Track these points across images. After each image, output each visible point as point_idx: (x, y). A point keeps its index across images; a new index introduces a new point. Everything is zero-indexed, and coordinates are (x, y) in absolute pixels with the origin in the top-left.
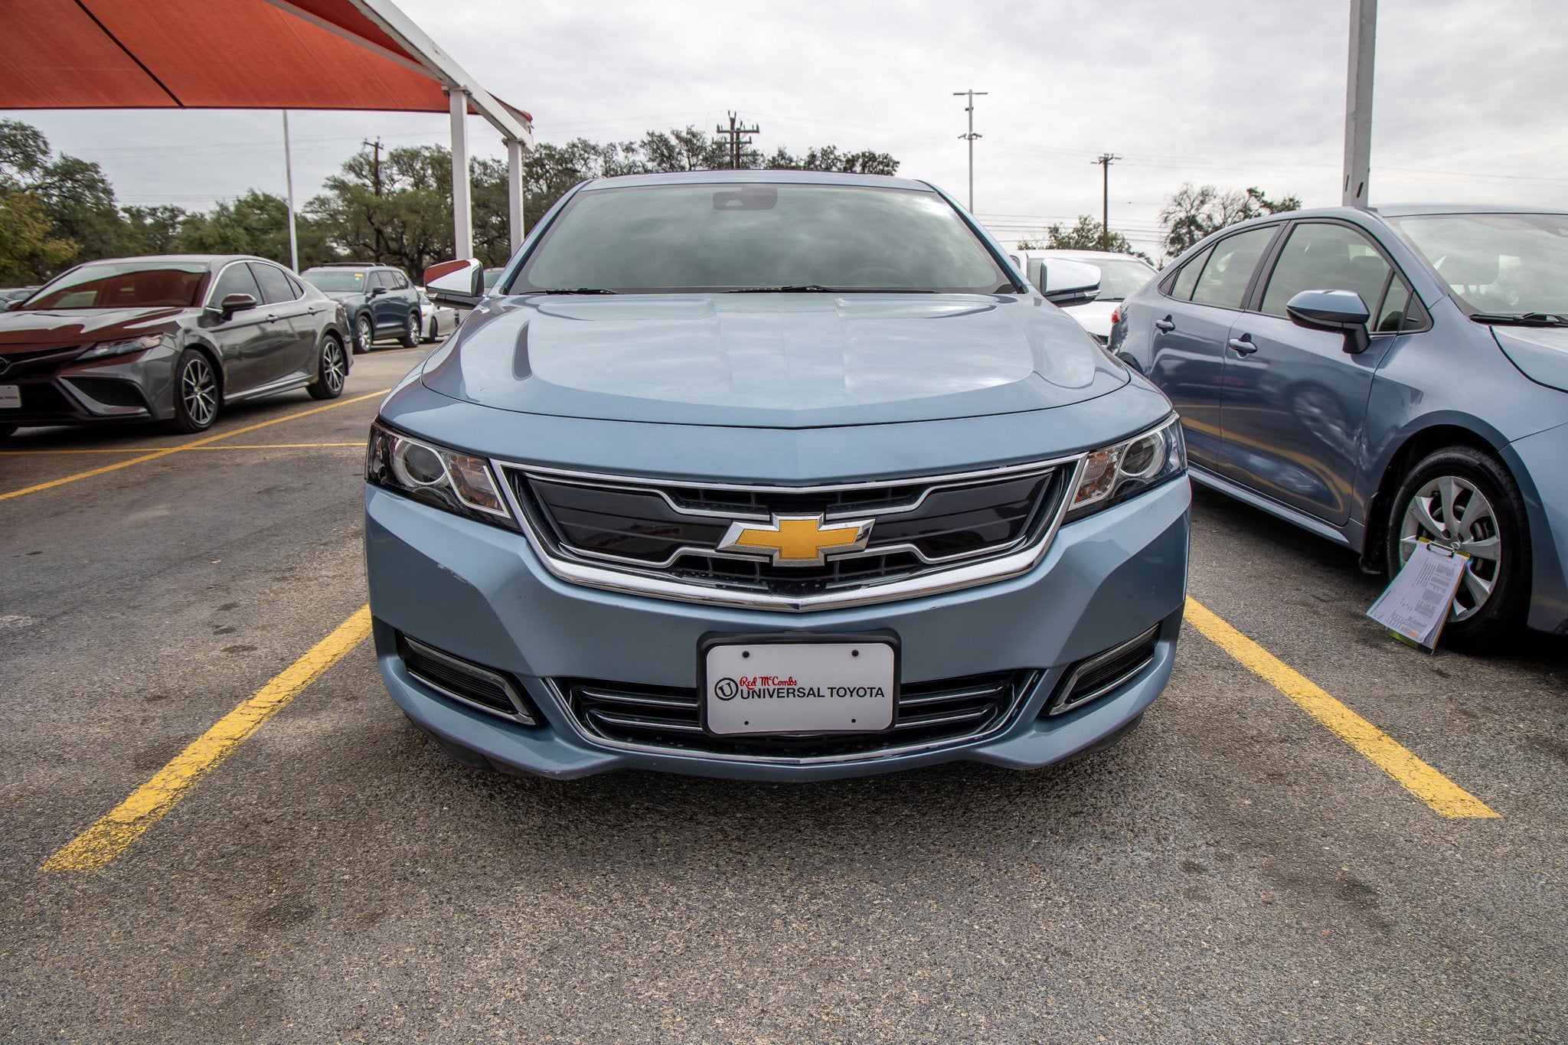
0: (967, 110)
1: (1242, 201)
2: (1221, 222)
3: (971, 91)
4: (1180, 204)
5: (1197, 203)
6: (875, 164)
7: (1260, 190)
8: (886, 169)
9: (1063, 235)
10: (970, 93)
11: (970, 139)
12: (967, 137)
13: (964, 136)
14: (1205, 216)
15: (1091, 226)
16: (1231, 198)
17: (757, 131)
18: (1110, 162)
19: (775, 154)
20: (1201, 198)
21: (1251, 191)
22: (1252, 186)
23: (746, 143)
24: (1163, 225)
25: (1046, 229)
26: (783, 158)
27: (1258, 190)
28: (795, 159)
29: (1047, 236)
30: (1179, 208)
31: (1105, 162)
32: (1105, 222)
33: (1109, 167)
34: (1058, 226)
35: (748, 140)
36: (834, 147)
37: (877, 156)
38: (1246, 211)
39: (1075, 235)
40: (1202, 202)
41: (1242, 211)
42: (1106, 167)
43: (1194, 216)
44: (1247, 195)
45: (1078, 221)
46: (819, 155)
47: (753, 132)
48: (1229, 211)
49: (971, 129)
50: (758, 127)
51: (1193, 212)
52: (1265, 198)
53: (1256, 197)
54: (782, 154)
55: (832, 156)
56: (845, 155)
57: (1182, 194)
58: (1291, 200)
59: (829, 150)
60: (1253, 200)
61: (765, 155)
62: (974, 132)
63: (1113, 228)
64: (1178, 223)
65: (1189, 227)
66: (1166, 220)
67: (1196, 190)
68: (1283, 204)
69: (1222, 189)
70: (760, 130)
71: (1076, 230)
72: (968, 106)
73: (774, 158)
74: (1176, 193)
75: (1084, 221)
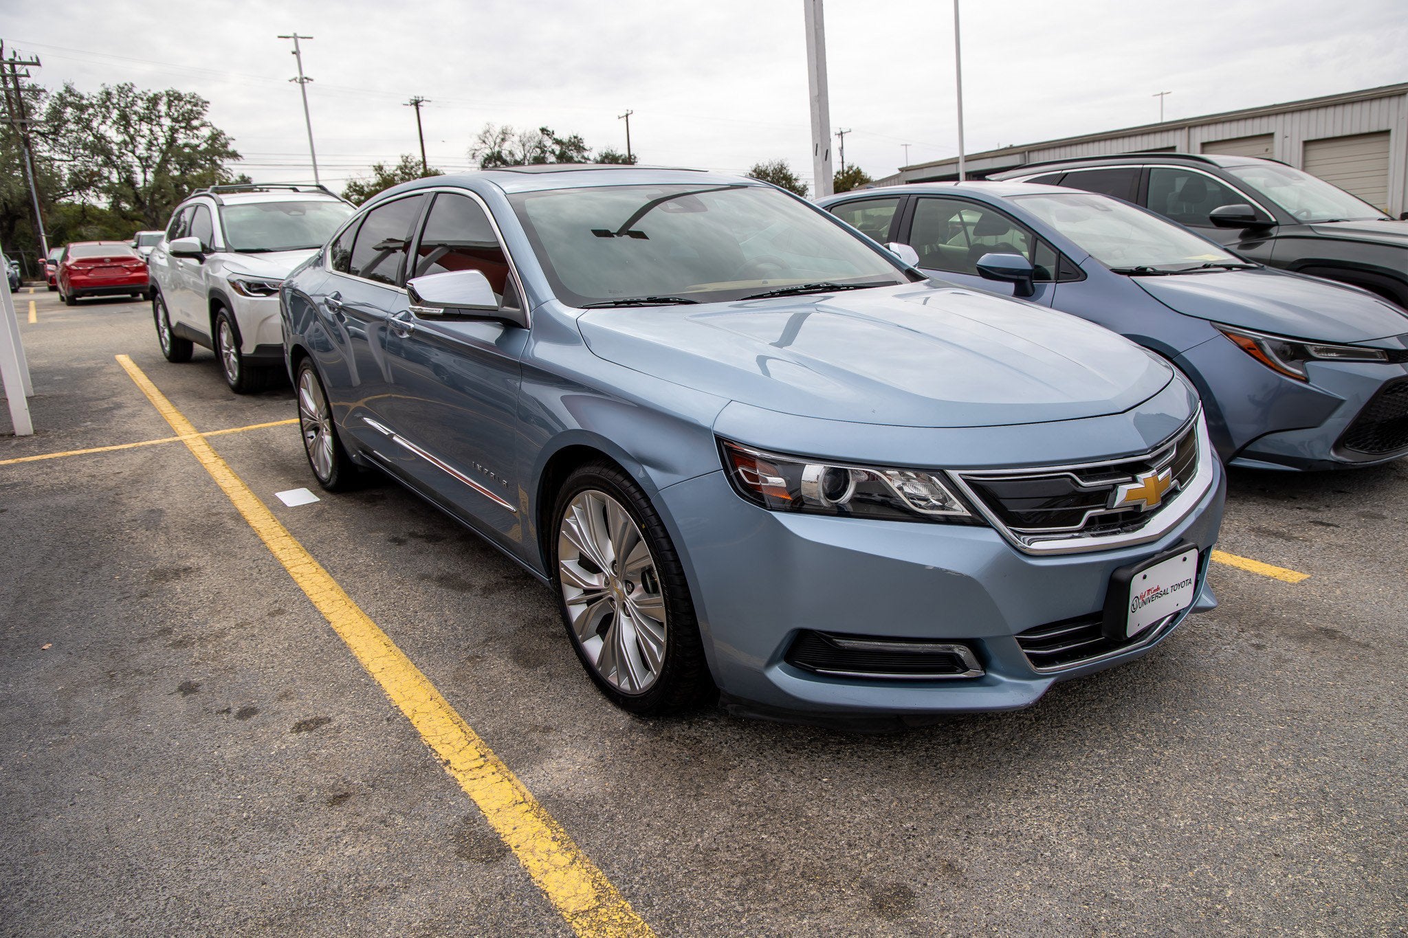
0: (294, 53)
1: (537, 139)
2: (522, 157)
3: (295, 34)
4: (484, 142)
5: (498, 140)
6: (182, 103)
7: (550, 129)
8: (195, 108)
9: (388, 172)
10: (295, 37)
11: (302, 82)
12: (298, 80)
13: (295, 79)
14: (507, 152)
15: (413, 164)
16: (528, 135)
17: (38, 64)
18: (421, 104)
19: (62, 90)
20: (501, 136)
21: (543, 130)
22: (544, 126)
23: (24, 76)
24: (473, 161)
25: (373, 168)
26: (72, 94)
27: (549, 129)
28: (86, 96)
29: (373, 173)
30: (483, 145)
31: (417, 104)
32: (424, 159)
33: (421, 108)
34: (382, 164)
35: (25, 73)
36: (132, 85)
37: (183, 94)
38: (541, 146)
39: (399, 172)
40: (503, 140)
41: (537, 147)
42: (417, 109)
43: (499, 153)
44: (540, 133)
45: (400, 160)
46: (115, 92)
47: (33, 64)
48: (527, 147)
49: (301, 73)
50: (37, 58)
51: (497, 149)
52: (555, 136)
53: (548, 135)
54: (69, 90)
55: (131, 94)
56: (145, 94)
57: (485, 133)
58: (575, 137)
59: (126, 88)
60: (546, 137)
61: (48, 90)
62: (305, 75)
63: (431, 165)
64: (486, 160)
65: (495, 162)
66: (474, 156)
67: (496, 130)
68: (570, 141)
69: (519, 128)
70: (41, 62)
71: (401, 168)
72: (294, 50)
73: (60, 95)
74: (481, 132)
75: (406, 159)
